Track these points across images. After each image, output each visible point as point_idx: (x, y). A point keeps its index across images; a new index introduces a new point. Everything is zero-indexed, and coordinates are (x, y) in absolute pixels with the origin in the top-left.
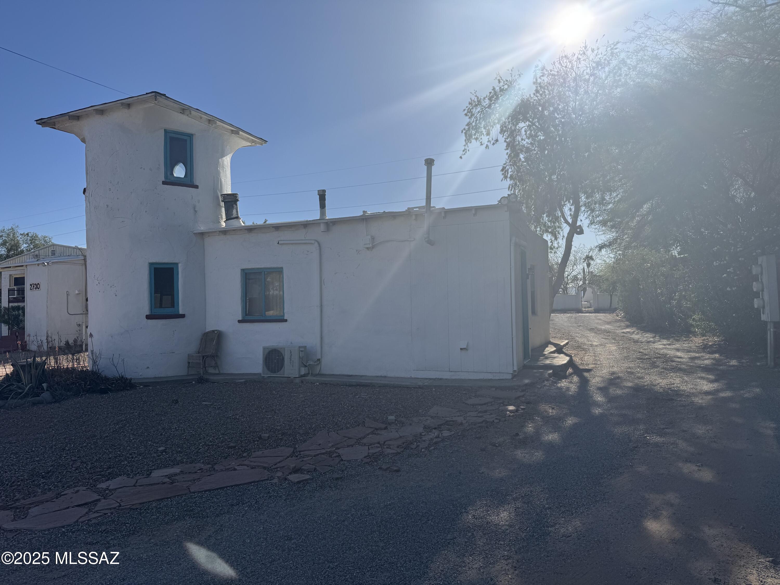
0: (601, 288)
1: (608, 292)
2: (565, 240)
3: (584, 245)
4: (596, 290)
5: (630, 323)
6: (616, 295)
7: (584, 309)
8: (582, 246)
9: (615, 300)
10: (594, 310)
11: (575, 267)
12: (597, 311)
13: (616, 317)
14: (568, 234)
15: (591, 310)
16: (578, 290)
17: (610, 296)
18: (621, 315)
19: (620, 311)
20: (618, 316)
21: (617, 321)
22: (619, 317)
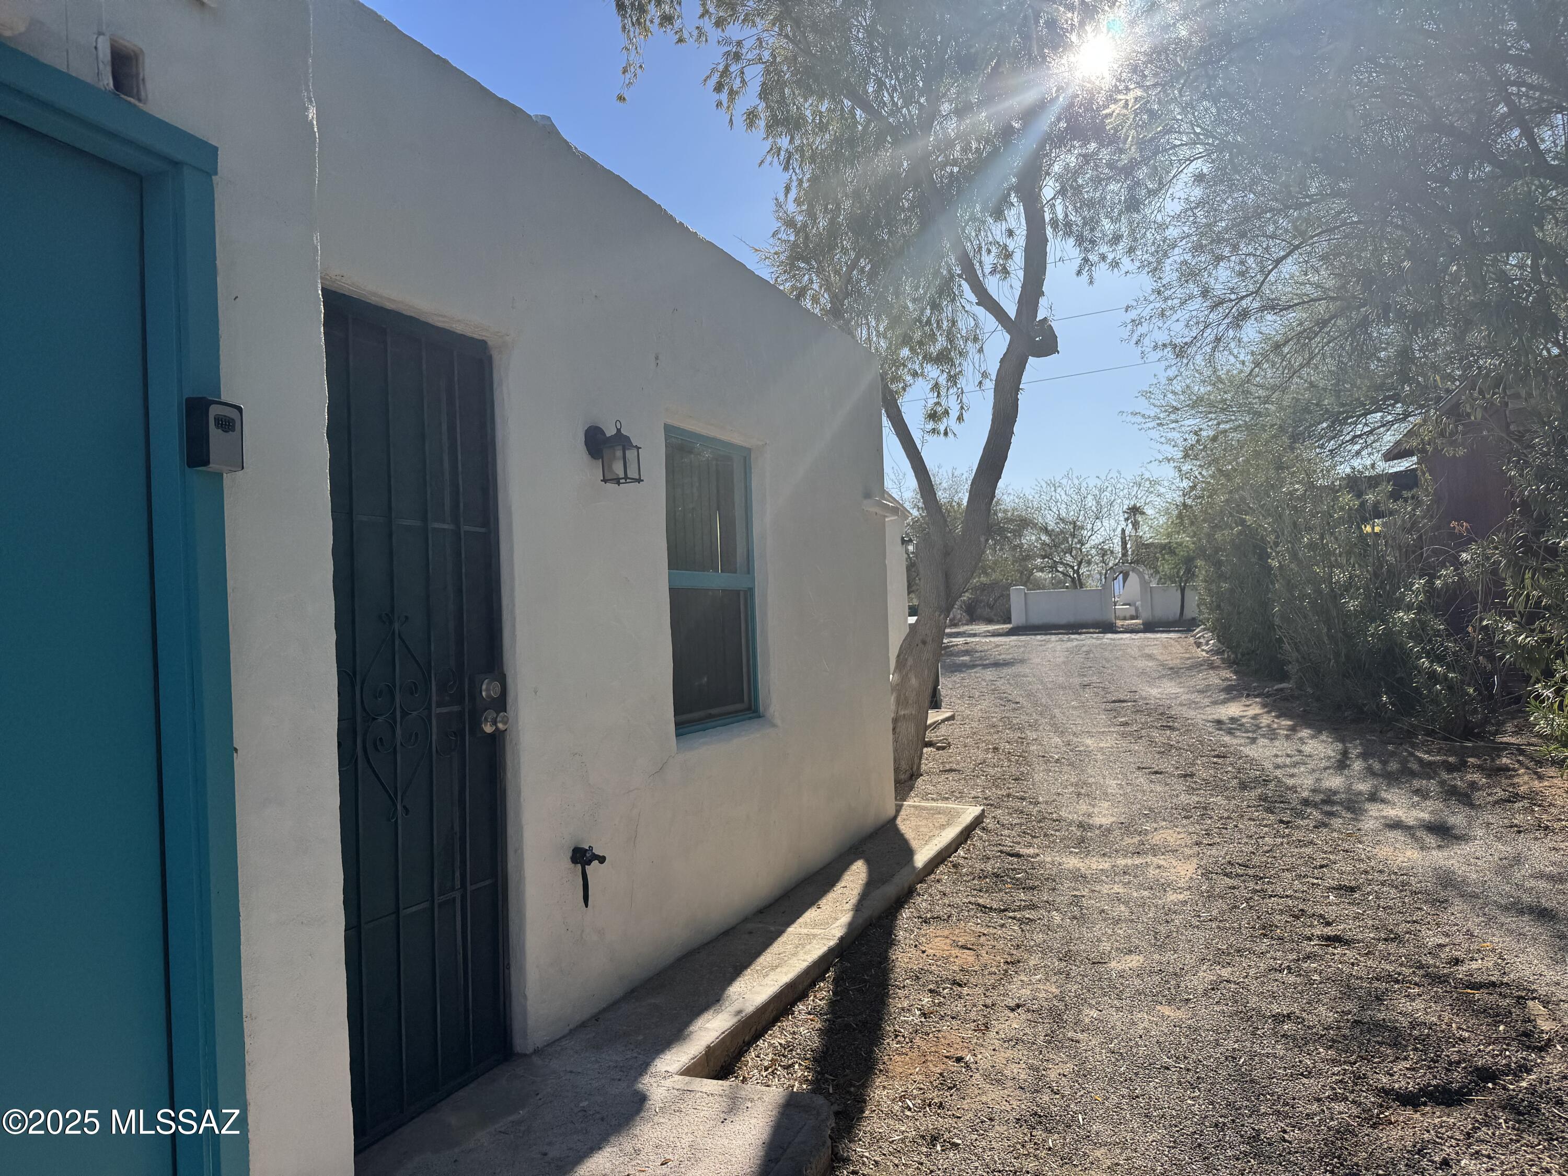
0: (1157, 572)
1: (1175, 582)
2: (990, 385)
3: (1119, 472)
4: (1147, 577)
5: (1236, 673)
6: (1195, 588)
7: (1119, 623)
8: (1114, 474)
9: (1193, 599)
10: (1143, 624)
11: (1098, 523)
12: (1149, 627)
13: (1195, 648)
14: (1002, 361)
15: (1137, 625)
16: (1105, 578)
17: (1179, 591)
18: (1207, 644)
19: (1204, 630)
20: (1199, 645)
21: (1197, 666)
22: (1203, 650)
